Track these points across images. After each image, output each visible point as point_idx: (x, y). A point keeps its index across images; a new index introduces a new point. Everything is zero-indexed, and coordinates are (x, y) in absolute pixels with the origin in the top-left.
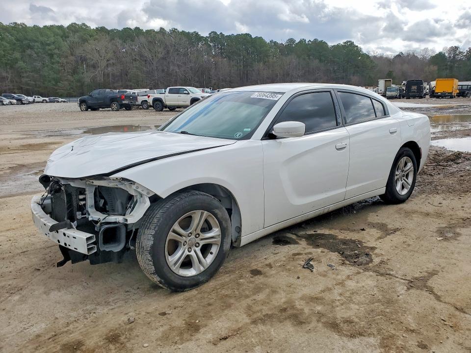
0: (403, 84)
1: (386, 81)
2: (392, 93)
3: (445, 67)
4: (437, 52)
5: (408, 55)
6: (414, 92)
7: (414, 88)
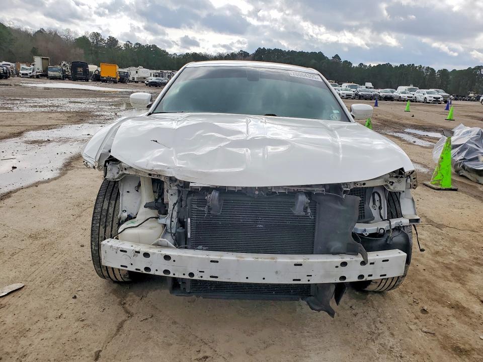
0: (62, 64)
1: (42, 58)
2: (55, 73)
3: (90, 52)
4: (80, 35)
5: (51, 33)
6: (80, 74)
7: (80, 70)
